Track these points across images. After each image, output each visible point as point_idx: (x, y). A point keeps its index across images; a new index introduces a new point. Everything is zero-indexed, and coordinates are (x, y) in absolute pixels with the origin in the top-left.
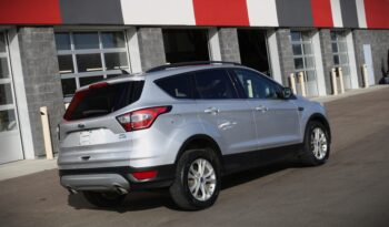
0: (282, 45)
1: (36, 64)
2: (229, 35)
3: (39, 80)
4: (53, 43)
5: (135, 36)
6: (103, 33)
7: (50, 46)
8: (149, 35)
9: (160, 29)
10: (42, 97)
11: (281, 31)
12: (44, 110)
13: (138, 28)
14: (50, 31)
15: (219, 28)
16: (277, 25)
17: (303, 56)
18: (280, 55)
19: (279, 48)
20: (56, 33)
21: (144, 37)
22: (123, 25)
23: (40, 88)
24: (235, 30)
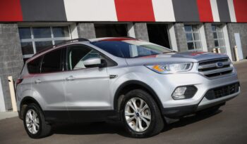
0: (178, 34)
1: (5, 48)
2: (141, 27)
3: (7, 59)
4: (18, 34)
5: (76, 29)
6: (54, 27)
7: (15, 36)
8: (85, 28)
9: (93, 25)
10: (10, 70)
11: (177, 25)
12: (10, 78)
13: (77, 23)
14: (15, 26)
15: (134, 23)
16: (174, 20)
17: (193, 41)
18: (177, 40)
19: (177, 36)
20: (19, 28)
21: (82, 29)
22: (66, 21)
23: (8, 64)
24: (145, 24)
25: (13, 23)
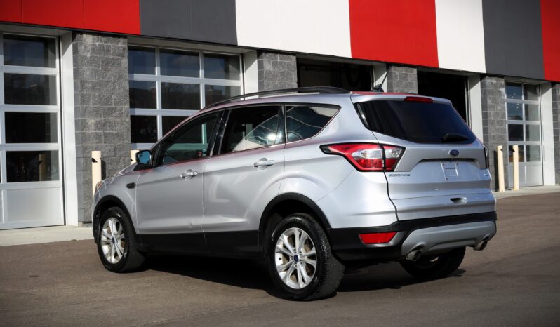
0: (489, 102)
1: (93, 88)
2: (405, 77)
3: (96, 113)
4: (125, 62)
5: (255, 65)
6: (206, 55)
7: (119, 64)
8: (274, 64)
9: (294, 59)
10: (98, 136)
11: (488, 81)
12: (96, 155)
13: (260, 52)
14: (122, 44)
15: (389, 65)
16: (484, 71)
17: (524, 122)
18: (485, 115)
19: (484, 106)
20: (130, 48)
21: (268, 66)
22: (236, 46)
23: (97, 124)
24: (415, 71)
25: (117, 36)
